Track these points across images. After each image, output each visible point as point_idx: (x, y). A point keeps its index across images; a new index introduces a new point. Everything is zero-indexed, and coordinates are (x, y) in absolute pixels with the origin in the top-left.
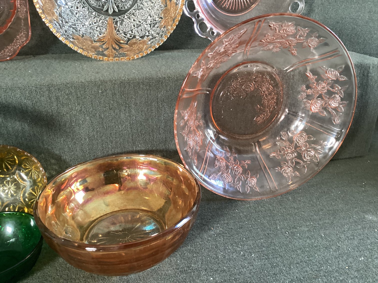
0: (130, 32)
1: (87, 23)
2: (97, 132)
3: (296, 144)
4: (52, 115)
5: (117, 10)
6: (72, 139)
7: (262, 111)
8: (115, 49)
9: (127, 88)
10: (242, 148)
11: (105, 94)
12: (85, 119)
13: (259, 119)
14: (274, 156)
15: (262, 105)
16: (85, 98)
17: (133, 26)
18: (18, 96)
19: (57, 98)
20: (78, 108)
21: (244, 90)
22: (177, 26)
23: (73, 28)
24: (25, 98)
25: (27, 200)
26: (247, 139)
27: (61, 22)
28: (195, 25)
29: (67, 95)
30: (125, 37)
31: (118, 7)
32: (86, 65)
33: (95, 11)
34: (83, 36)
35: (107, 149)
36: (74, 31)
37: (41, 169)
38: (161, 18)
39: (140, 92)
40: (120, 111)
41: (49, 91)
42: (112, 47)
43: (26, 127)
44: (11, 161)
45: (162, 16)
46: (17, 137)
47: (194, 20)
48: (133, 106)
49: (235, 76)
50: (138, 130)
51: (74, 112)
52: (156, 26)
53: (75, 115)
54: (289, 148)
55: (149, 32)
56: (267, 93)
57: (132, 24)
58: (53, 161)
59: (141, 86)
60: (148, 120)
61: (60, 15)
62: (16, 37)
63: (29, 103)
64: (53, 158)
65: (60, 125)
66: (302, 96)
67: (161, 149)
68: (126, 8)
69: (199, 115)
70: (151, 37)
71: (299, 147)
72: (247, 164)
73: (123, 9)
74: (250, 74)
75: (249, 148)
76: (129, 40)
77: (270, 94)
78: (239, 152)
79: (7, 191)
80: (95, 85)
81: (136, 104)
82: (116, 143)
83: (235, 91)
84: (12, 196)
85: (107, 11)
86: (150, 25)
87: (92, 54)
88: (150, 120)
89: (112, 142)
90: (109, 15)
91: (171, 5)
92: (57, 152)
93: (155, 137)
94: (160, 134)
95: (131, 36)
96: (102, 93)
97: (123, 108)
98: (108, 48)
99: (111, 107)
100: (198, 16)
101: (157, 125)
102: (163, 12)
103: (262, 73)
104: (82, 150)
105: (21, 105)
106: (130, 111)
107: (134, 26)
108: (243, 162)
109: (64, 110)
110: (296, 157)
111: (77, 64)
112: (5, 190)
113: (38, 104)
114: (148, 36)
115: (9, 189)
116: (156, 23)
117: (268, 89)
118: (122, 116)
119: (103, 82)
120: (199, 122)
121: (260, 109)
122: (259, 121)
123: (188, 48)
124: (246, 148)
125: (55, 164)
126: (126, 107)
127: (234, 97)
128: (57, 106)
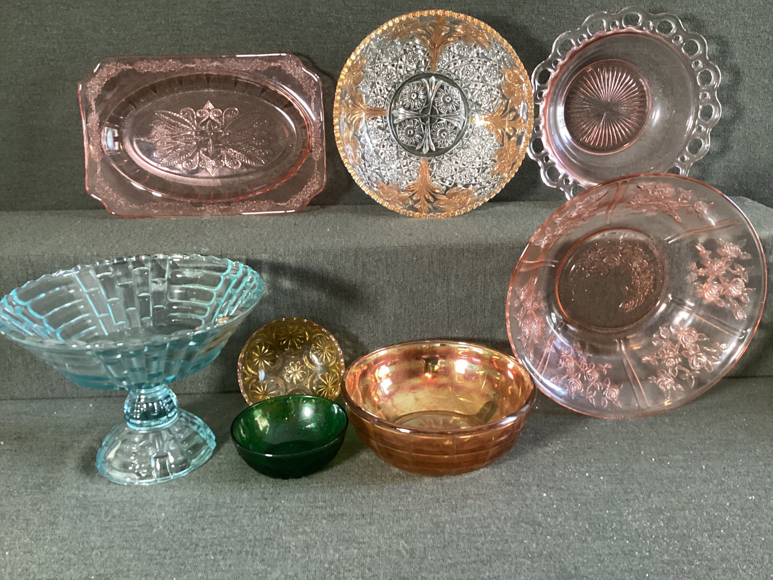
0: (450, 179)
1: (394, 166)
2: (405, 309)
3: (681, 345)
4: (355, 285)
5: (434, 149)
6: (375, 317)
7: (632, 295)
8: (428, 201)
9: (448, 255)
10: (600, 346)
11: (420, 261)
12: (393, 292)
13: (628, 306)
14: (648, 361)
15: (631, 287)
16: (396, 266)
17: (454, 171)
18: (321, 260)
19: (364, 265)
20: (386, 278)
21: (605, 264)
22: (516, 174)
23: (377, 173)
24: (328, 263)
25: (314, 388)
26: (608, 334)
27: (363, 166)
28: (542, 171)
29: (376, 261)
30: (443, 185)
31: (436, 145)
32: (393, 223)
33: (406, 150)
34: (388, 183)
35: (415, 333)
36: (378, 177)
37: (339, 349)
38: (495, 161)
39: (464, 262)
40: (437, 284)
41: (356, 255)
42: (425, 197)
43: (324, 297)
44: (301, 339)
45: (496, 158)
46: (311, 309)
47: (540, 164)
48: (453, 279)
49: (593, 247)
50: (456, 310)
51: (381, 283)
52: (487, 171)
53: (382, 287)
54: (671, 350)
55: (475, 178)
56: (639, 270)
57: (453, 168)
58: (348, 343)
59: (466, 254)
60: (470, 297)
61: (363, 157)
62: (306, 184)
63: (330, 268)
64: (348, 338)
65: (363, 298)
66: (691, 278)
67: (485, 338)
68: (447, 145)
69: (541, 294)
70: (478, 186)
71: (686, 349)
72: (606, 368)
73: (442, 147)
74: (615, 243)
75: (612, 347)
76: (448, 188)
77: (644, 272)
78: (595, 351)
79: (291, 376)
80: (410, 251)
81: (457, 276)
82: (427, 325)
83: (592, 265)
84: (297, 381)
85: (421, 150)
86: (479, 169)
87: (399, 208)
88: (473, 298)
89: (422, 324)
90: (423, 155)
91: (509, 145)
92: (354, 332)
93: (478, 321)
94: (485, 317)
95: (450, 184)
96: (417, 260)
97: (441, 280)
98: (419, 200)
99: (426, 278)
100: (547, 159)
101: (481, 306)
102: (497, 153)
103: (633, 243)
104: (384, 331)
105: (322, 271)
106: (449, 285)
107: (456, 170)
108: (601, 365)
109: (370, 279)
110: (679, 363)
111: (382, 221)
112: (290, 374)
113: (342, 271)
114: (474, 185)
115: (295, 372)
116: (487, 168)
117: (641, 265)
118: (438, 290)
119: (420, 247)
120: (539, 304)
121: (629, 292)
122: (627, 309)
123: (530, 200)
124: (607, 347)
125: (349, 347)
126: (444, 279)
127: (590, 273)
128: (363, 274)
